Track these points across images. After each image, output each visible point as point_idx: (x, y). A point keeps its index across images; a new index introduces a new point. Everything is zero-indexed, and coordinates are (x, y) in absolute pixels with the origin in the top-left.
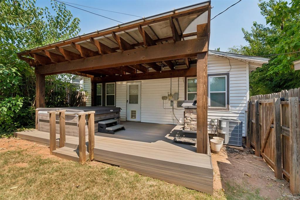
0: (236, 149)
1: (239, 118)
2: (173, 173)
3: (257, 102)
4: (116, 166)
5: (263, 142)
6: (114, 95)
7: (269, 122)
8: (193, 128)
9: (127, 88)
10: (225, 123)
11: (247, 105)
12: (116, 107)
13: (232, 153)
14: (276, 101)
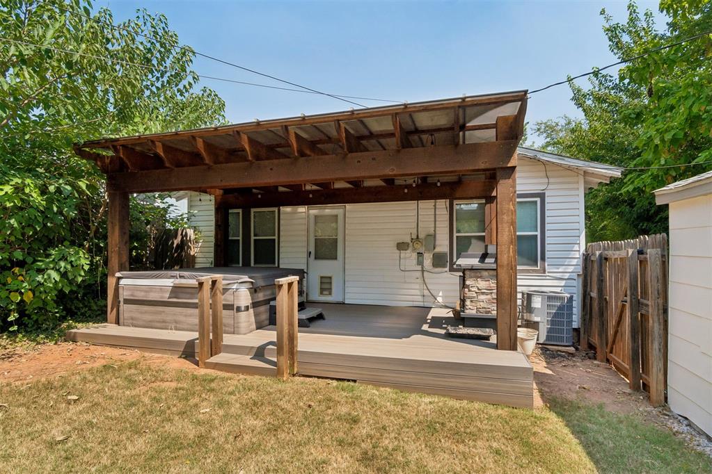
0: (560, 351)
1: (566, 288)
2: (465, 381)
3: (600, 255)
4: (348, 380)
5: (611, 332)
6: (274, 240)
7: (621, 293)
8: (483, 308)
9: (308, 221)
10: (540, 299)
11: (581, 262)
12: (281, 267)
13: (554, 358)
14: (630, 254)
